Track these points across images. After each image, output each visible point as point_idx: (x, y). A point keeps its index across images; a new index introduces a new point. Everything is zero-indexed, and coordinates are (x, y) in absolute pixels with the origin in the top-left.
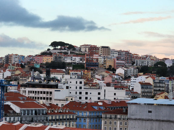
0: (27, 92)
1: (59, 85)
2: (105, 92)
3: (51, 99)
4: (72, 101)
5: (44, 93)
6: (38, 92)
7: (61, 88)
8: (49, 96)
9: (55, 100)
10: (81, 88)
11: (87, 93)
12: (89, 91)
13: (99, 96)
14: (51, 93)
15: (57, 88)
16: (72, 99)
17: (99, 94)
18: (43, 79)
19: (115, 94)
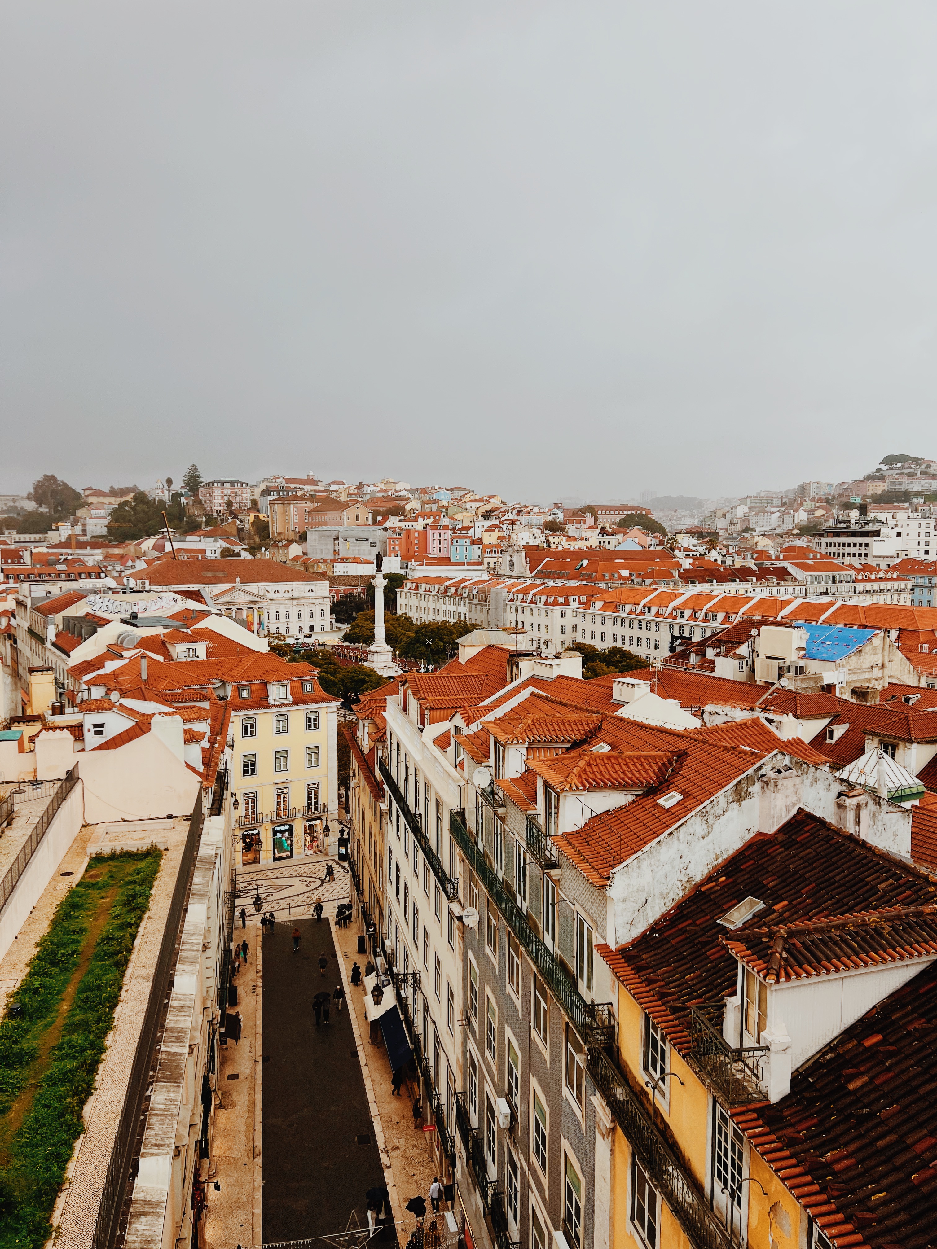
0: (824, 545)
1: (883, 531)
3: (866, 555)
5: (855, 545)
6: (844, 545)
8: (863, 551)
9: (874, 556)
14: (867, 545)
15: (879, 536)
18: (853, 521)
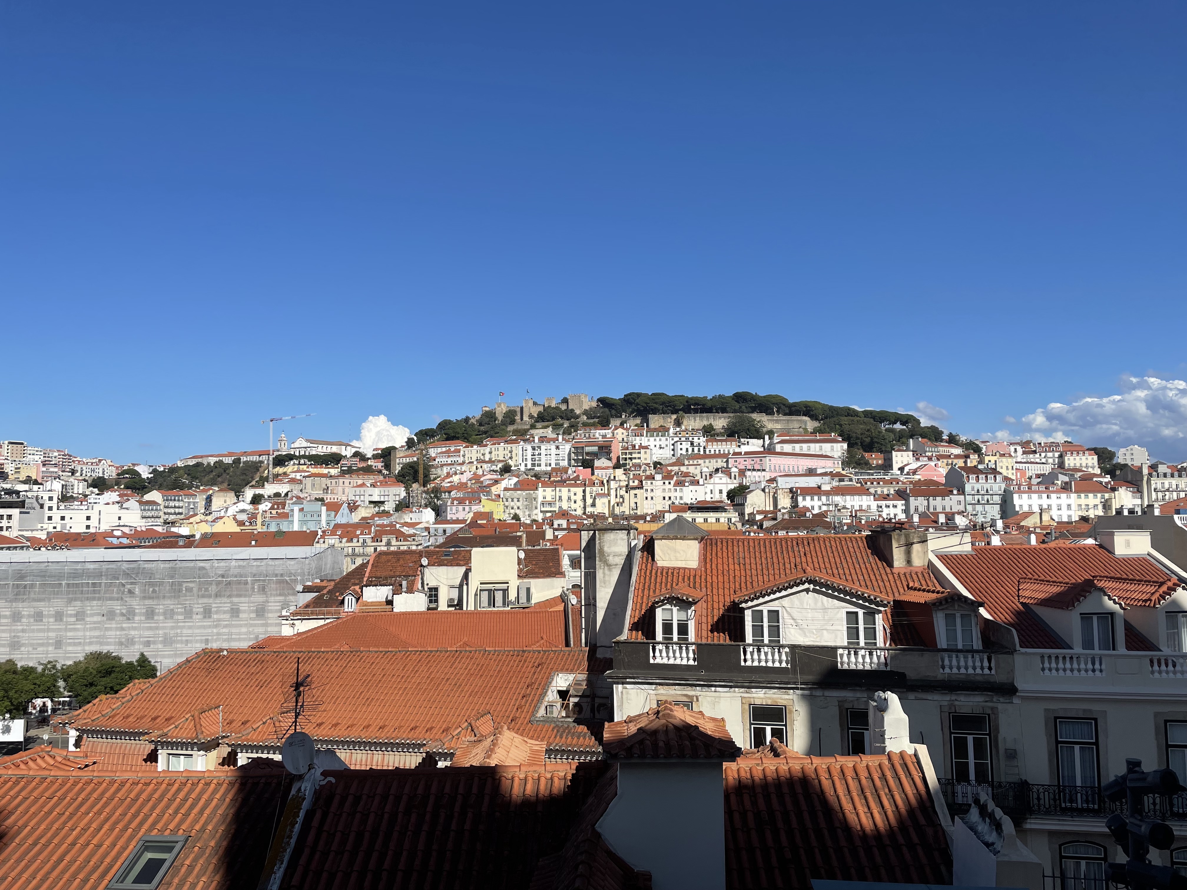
2: (100, 514)
4: (55, 530)
7: (30, 508)
10: (50, 509)
11: (63, 518)
12: (67, 514)
13: (88, 523)
16: (55, 528)
17: (88, 518)
19: (120, 518)
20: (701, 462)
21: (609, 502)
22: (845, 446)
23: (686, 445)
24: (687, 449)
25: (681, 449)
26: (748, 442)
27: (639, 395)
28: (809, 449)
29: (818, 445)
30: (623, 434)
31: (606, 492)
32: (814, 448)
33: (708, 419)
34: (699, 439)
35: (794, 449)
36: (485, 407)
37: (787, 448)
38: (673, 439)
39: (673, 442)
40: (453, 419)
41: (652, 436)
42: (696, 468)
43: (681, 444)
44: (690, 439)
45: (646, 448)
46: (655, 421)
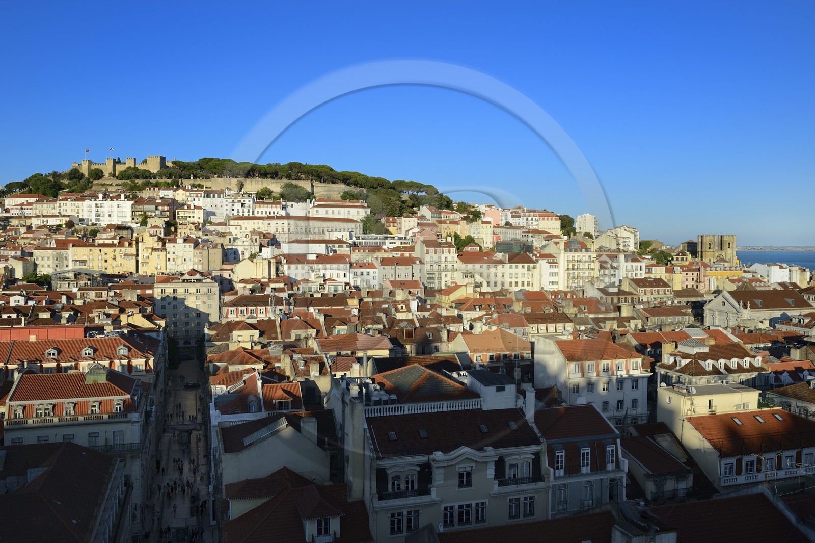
20: (240, 222)
21: (137, 261)
22: (369, 210)
23: (238, 206)
24: (238, 210)
25: (233, 210)
26: (292, 205)
27: (211, 159)
28: (339, 213)
29: (347, 209)
30: (183, 194)
31: (135, 253)
32: (343, 213)
33: (262, 183)
34: (249, 201)
35: (327, 212)
36: (75, 163)
37: (322, 213)
38: (227, 201)
39: (227, 203)
40: (44, 173)
41: (209, 197)
42: (236, 229)
43: (233, 205)
44: (242, 201)
45: (200, 208)
46: (216, 183)
